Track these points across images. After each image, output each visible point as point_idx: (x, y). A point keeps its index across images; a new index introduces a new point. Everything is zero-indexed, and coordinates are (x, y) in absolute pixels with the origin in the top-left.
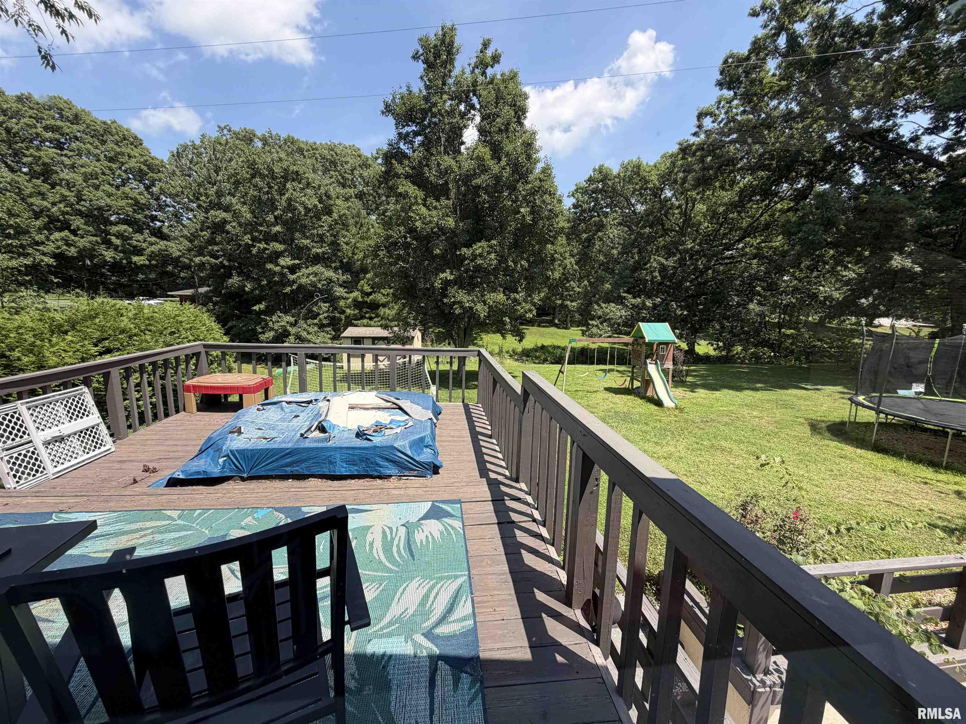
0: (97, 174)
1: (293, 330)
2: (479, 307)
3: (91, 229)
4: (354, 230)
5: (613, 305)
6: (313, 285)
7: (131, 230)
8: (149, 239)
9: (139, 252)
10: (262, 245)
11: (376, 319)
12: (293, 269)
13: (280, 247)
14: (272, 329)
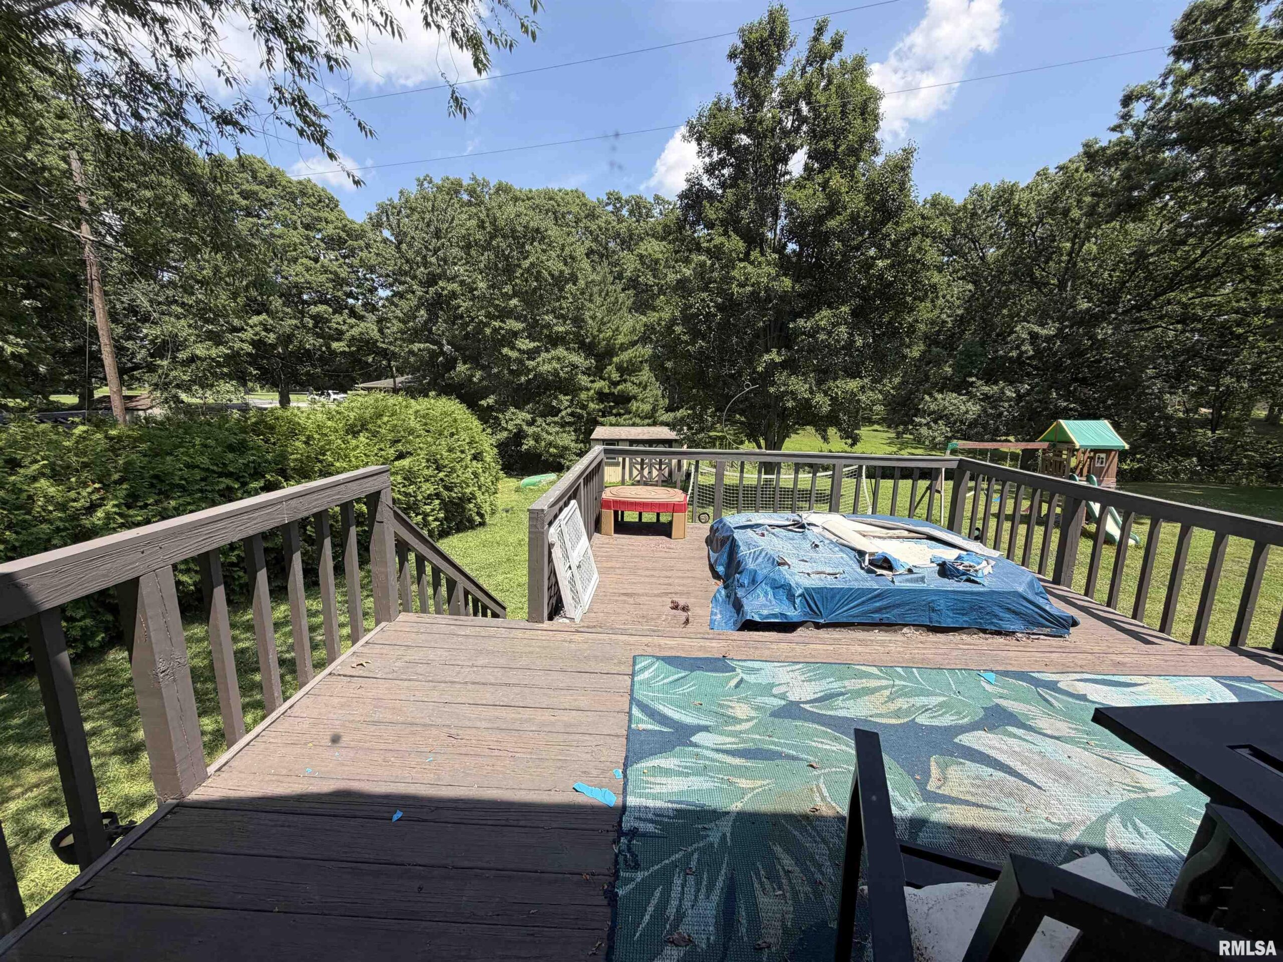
0: (295, 245)
1: (530, 430)
2: (819, 398)
3: (289, 310)
4: (598, 300)
5: (954, 395)
6: (556, 373)
7: (331, 310)
8: (349, 321)
9: (339, 335)
10: (497, 324)
11: (627, 416)
12: (532, 354)
13: (518, 326)
14: (506, 429)
